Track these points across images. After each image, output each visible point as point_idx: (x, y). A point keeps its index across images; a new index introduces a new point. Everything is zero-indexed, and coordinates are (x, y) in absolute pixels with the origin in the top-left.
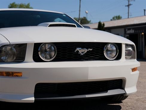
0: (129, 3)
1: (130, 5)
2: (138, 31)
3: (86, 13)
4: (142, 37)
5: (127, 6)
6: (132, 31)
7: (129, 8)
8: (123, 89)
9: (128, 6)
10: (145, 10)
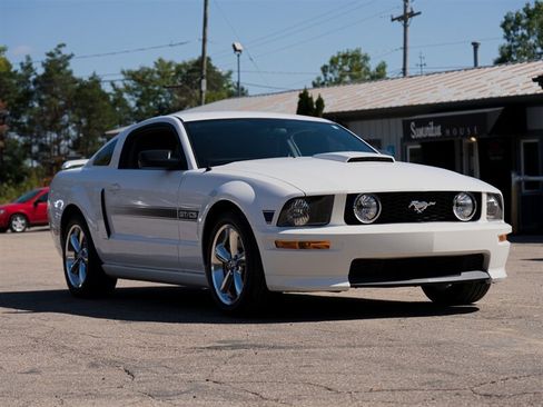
0: (405, 7)
1: (412, 14)
2: (455, 132)
3: (235, 49)
4: (471, 154)
5: (399, 19)
6: (433, 131)
7: (405, 26)
8: (486, 271)
9: (405, 18)
10: (476, 45)
